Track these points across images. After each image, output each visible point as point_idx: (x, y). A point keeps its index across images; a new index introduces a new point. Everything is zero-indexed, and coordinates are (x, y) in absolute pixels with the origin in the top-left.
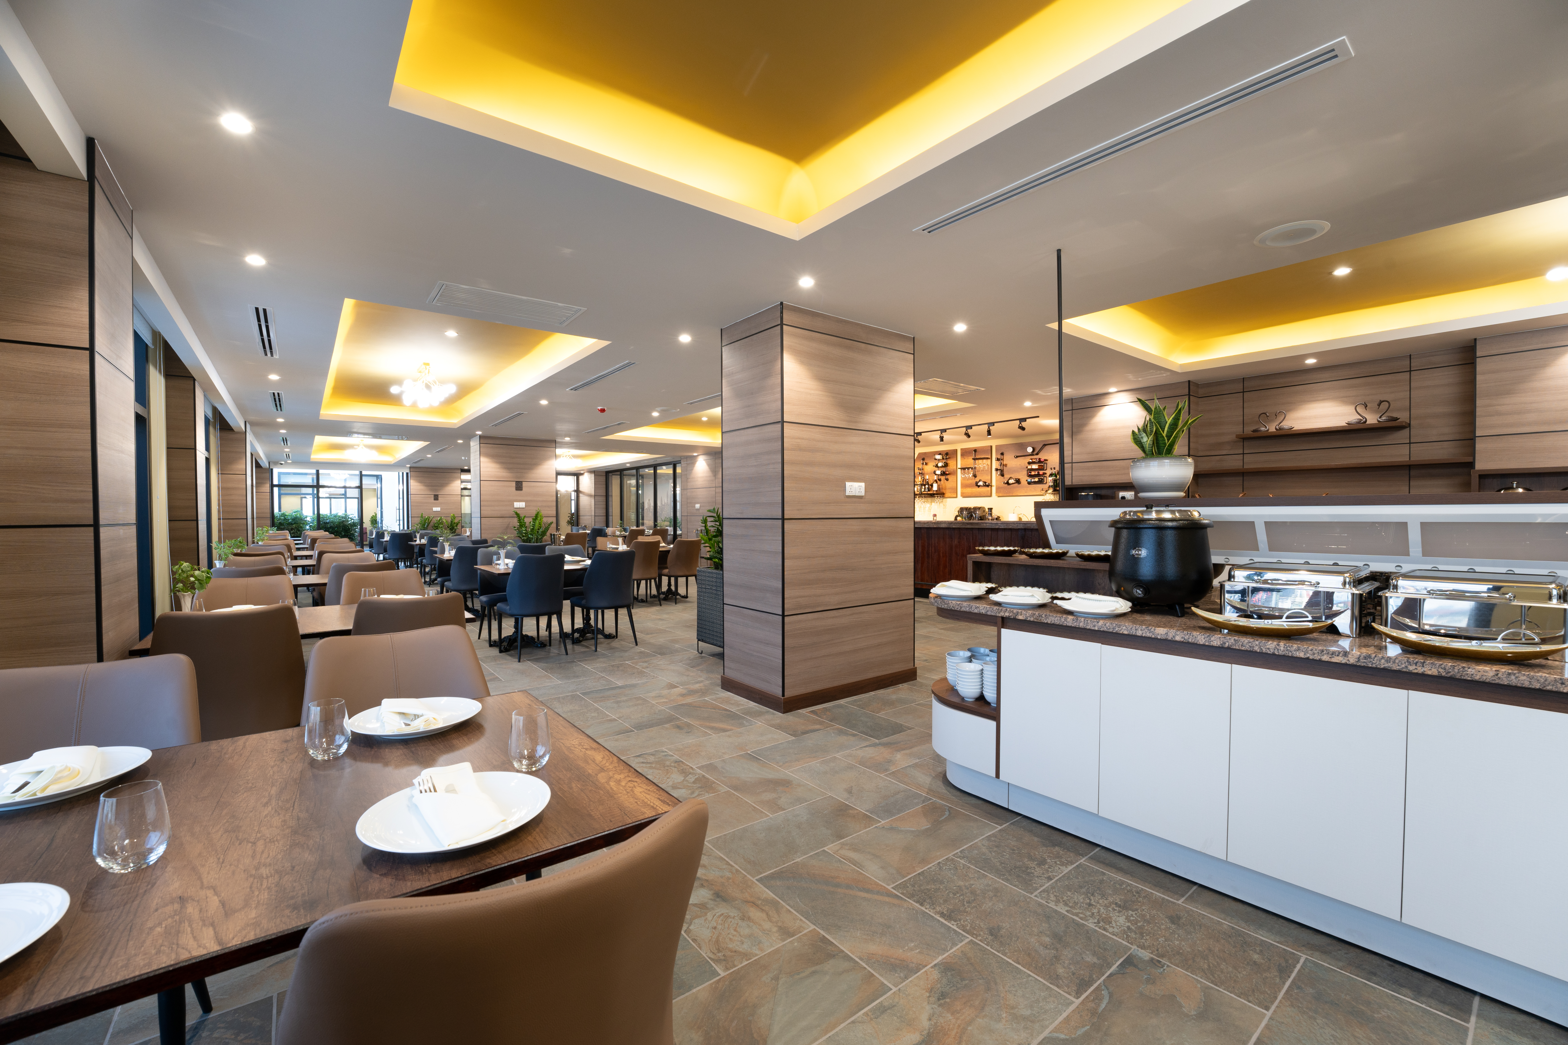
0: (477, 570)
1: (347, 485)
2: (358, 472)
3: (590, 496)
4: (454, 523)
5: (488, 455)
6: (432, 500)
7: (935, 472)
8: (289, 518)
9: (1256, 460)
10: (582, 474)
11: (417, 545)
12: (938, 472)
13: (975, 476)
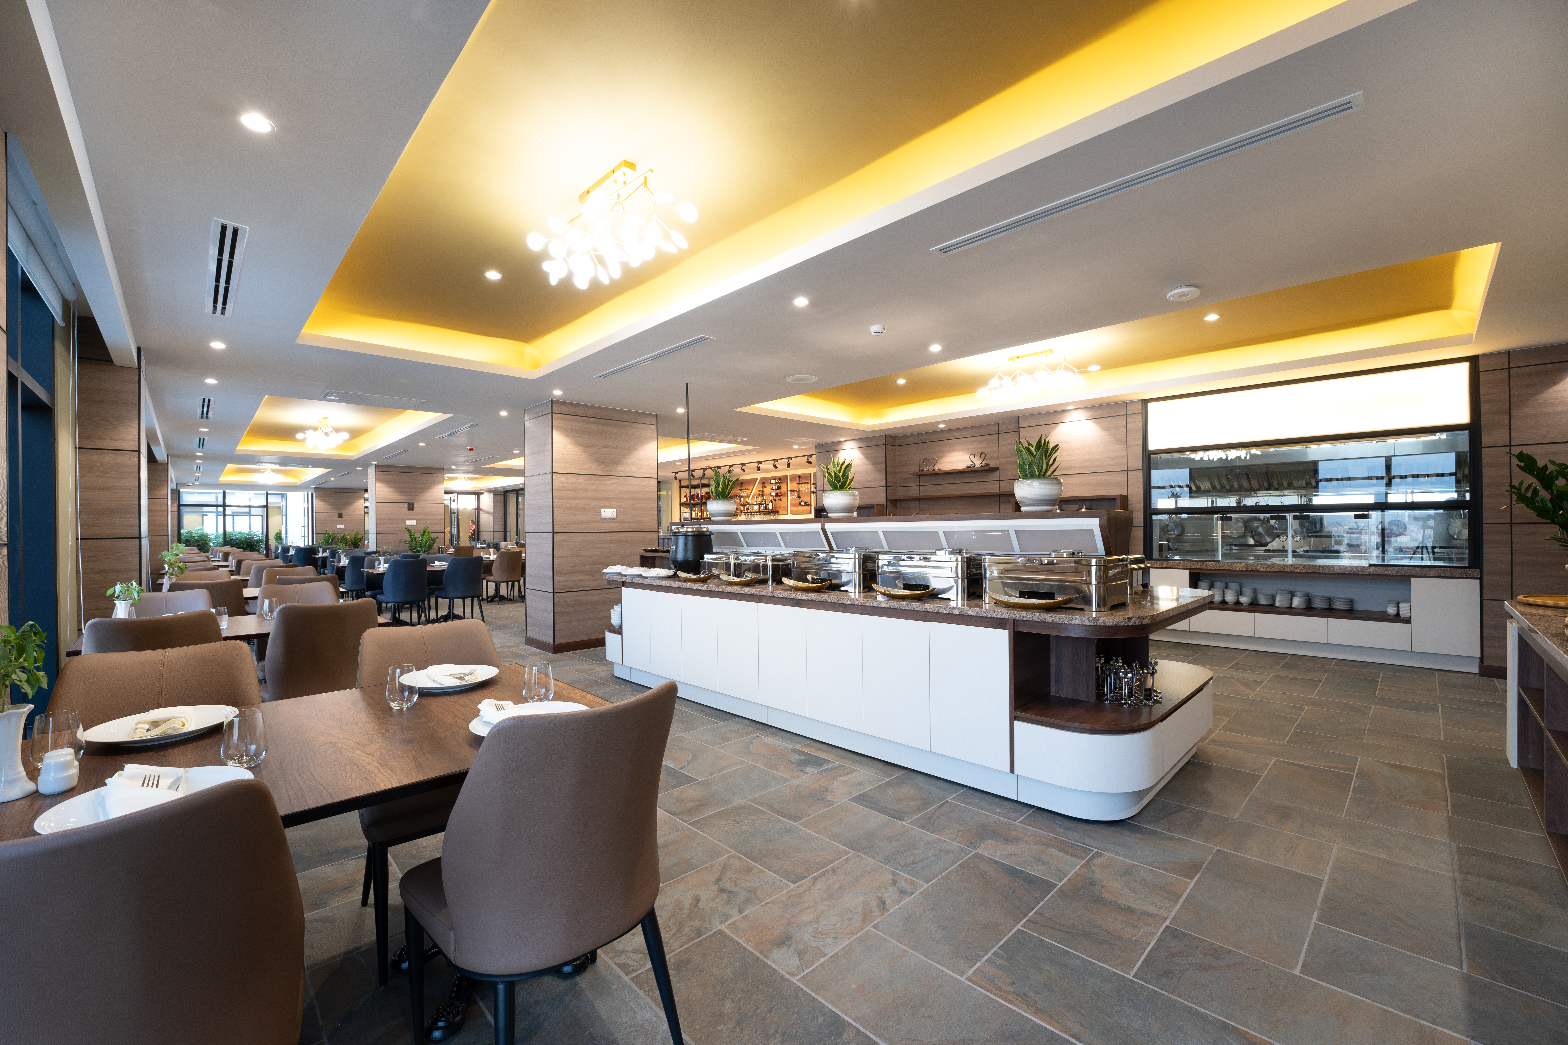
0: (363, 573)
1: (252, 505)
2: (265, 492)
3: (489, 513)
4: (358, 539)
5: (382, 481)
6: (336, 518)
7: (770, 494)
8: (196, 535)
9: (928, 490)
10: (482, 493)
11: (320, 557)
12: (773, 494)
13: (799, 497)
